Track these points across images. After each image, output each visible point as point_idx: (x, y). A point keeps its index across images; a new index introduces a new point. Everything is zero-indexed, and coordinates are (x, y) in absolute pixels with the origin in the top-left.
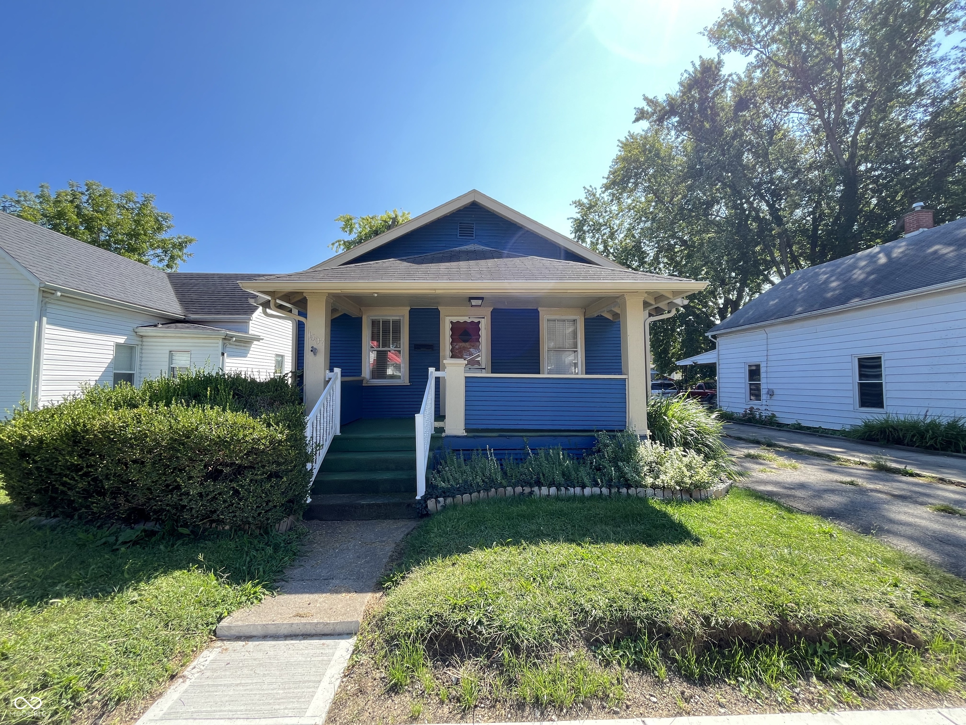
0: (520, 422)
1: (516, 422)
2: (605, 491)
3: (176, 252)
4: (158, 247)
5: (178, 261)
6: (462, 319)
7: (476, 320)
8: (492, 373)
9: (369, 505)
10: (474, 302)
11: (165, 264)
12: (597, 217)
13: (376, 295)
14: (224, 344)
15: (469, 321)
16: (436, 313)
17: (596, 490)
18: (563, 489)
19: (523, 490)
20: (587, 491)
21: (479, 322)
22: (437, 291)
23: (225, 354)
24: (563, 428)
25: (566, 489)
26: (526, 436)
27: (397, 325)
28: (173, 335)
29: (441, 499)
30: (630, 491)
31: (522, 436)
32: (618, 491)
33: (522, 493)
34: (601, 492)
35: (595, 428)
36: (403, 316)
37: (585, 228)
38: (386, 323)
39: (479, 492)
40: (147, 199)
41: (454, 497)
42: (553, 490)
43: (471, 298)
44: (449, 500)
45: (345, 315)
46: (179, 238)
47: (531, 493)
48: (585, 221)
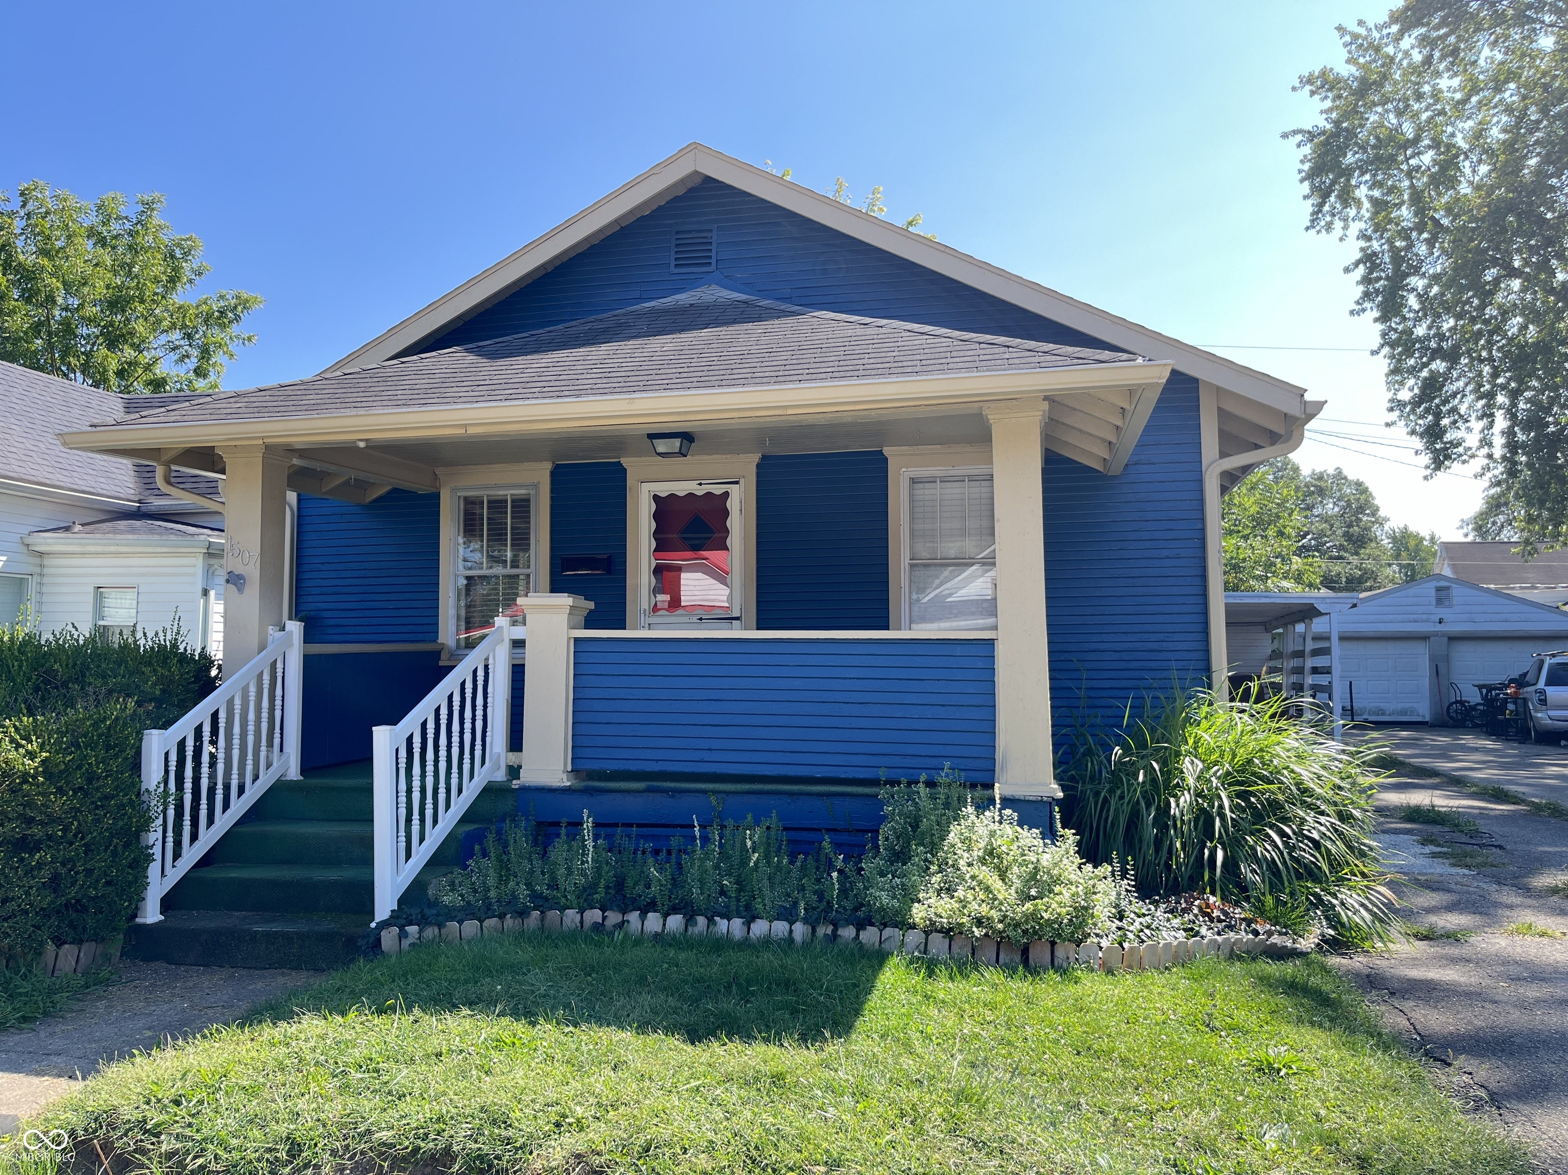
0: (707, 756)
1: (696, 756)
2: (799, 930)
3: (216, 334)
4: (173, 326)
5: (218, 357)
6: (681, 489)
7: (718, 490)
8: (758, 629)
9: (267, 935)
10: (662, 446)
11: (192, 367)
12: (1393, 119)
13: (362, 445)
14: (210, 566)
15: (700, 491)
16: (618, 474)
17: (780, 928)
18: (701, 921)
19: (604, 918)
20: (760, 928)
21: (726, 495)
22: (472, 431)
23: (212, 593)
24: (818, 773)
25: (711, 921)
26: (714, 792)
27: (522, 507)
28: (99, 549)
29: (413, 929)
30: (863, 936)
31: (705, 792)
32: (834, 932)
33: (598, 927)
34: (791, 931)
35: (882, 774)
36: (536, 486)
37: (1350, 159)
38: (497, 505)
39: (502, 916)
40: (149, 206)
41: (440, 926)
42: (675, 922)
43: (652, 436)
44: (431, 932)
45: (395, 490)
46: (222, 297)
47: (621, 925)
48: (1351, 134)
